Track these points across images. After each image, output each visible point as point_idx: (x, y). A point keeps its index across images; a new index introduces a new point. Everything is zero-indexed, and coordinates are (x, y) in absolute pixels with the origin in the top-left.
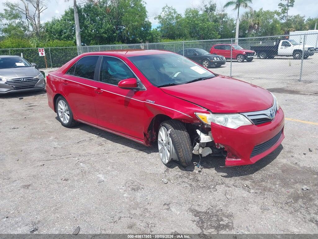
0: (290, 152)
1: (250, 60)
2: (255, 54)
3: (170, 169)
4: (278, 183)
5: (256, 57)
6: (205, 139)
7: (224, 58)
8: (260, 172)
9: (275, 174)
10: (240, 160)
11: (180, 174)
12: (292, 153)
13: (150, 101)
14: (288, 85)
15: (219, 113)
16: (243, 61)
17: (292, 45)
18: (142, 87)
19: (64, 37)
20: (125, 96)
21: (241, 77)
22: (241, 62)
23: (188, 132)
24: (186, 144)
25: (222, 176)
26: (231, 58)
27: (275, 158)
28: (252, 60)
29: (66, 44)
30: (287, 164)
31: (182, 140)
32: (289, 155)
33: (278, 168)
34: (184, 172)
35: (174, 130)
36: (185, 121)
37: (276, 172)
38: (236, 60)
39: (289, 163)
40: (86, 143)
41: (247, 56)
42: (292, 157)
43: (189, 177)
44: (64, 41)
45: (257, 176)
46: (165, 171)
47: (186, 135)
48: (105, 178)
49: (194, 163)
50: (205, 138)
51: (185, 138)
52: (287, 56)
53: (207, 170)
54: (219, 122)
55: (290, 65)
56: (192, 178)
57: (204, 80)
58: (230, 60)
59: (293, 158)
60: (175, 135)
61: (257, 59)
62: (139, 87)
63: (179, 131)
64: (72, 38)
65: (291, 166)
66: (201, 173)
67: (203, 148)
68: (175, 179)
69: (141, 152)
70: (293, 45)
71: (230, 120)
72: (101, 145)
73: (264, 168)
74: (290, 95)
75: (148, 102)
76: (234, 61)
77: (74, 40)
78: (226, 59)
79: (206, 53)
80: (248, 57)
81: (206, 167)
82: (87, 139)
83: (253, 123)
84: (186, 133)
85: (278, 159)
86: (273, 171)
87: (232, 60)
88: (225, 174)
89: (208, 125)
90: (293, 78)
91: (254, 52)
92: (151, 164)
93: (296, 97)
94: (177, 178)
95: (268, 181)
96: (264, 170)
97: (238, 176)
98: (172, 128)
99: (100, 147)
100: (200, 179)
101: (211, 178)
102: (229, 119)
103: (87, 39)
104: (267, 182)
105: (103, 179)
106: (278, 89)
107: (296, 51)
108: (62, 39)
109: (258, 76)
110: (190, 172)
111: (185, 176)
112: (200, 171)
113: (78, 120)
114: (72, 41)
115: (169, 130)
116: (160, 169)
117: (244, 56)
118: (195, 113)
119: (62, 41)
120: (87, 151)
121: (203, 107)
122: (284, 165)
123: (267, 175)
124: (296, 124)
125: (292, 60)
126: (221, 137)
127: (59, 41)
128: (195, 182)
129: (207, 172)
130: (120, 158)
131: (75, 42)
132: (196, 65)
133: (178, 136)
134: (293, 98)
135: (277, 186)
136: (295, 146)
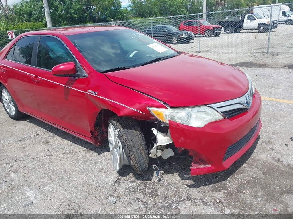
0: (268, 142)
1: (217, 35)
2: (222, 29)
3: (123, 178)
4: (260, 194)
5: (223, 31)
6: (163, 141)
7: (193, 34)
8: (235, 176)
9: (255, 179)
10: (209, 166)
11: (134, 185)
12: (272, 143)
13: (91, 91)
14: (257, 59)
15: (180, 107)
16: (211, 36)
17: (256, 18)
18: (82, 73)
19: (34, 19)
20: (64, 85)
21: (209, 52)
22: (208, 37)
23: (142, 131)
24: (139, 149)
25: (187, 185)
26: (199, 34)
27: (253, 152)
28: (220, 34)
29: (36, 25)
30: (267, 161)
31: (133, 143)
32: (269, 147)
33: (257, 169)
34: (140, 182)
35: (123, 129)
36: (137, 118)
37: (255, 176)
38: (204, 36)
39: (270, 159)
40: (28, 141)
41: (214, 31)
42: (273, 149)
43: (145, 191)
44: (34, 22)
45: (232, 183)
46: (116, 182)
47: (140, 136)
48: (36, 197)
49: (153, 166)
50: (162, 139)
51: (138, 140)
52: (252, 29)
53: (169, 176)
54: (180, 119)
55: (256, 39)
56: (149, 191)
57: (164, 60)
58: (198, 36)
59: (273, 151)
60: (125, 137)
61: (224, 33)
62: (79, 73)
63: (130, 131)
64: (42, 20)
65: (273, 165)
66: (161, 182)
67: (162, 151)
68: (126, 196)
69: (92, 152)
70: (258, 18)
71: (194, 116)
72: (46, 143)
73: (240, 169)
74: (259, 69)
75: (90, 92)
76: (202, 37)
77: (44, 22)
78: (195, 34)
79: (175, 29)
80: (216, 32)
81: (168, 172)
82: (32, 135)
83: (224, 117)
84: (139, 133)
85: (257, 155)
86: (251, 174)
87: (200, 36)
88: (191, 182)
89: (165, 123)
90: (260, 51)
91: (221, 26)
92: (100, 170)
93: (266, 71)
94: (130, 193)
95: (248, 191)
96: (241, 173)
97: (208, 185)
98: (121, 128)
99: (45, 145)
100: (159, 192)
101: (174, 190)
102: (193, 114)
103: (58, 20)
104: (245, 194)
105: (32, 199)
106: (247, 63)
107: (260, 25)
108: (32, 21)
109: (226, 50)
110: (148, 182)
111: (140, 190)
112: (160, 180)
113: (23, 112)
114: (42, 22)
115: (117, 130)
116: (110, 179)
117: (211, 31)
118: (148, 108)
119: (32, 23)
120: (27, 153)
121: (159, 99)
122: (265, 163)
123: (245, 180)
124: (271, 104)
125: (257, 33)
126: (183, 139)
127: (28, 23)
128: (153, 198)
129: (169, 180)
130: (63, 162)
131: (46, 24)
132: (155, 42)
133: (128, 138)
134: (262, 72)
135: (259, 200)
136: (274, 134)
